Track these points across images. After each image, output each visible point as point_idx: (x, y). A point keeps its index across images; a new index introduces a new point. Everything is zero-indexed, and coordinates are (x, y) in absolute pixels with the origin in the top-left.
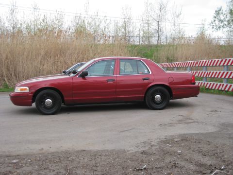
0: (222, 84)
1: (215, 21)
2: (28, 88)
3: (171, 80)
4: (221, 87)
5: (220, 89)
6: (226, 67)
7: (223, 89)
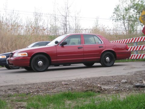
0: (134, 55)
1: (114, 15)
2: (27, 54)
3: (115, 47)
4: (133, 57)
5: (132, 58)
6: (136, 43)
7: (135, 58)
